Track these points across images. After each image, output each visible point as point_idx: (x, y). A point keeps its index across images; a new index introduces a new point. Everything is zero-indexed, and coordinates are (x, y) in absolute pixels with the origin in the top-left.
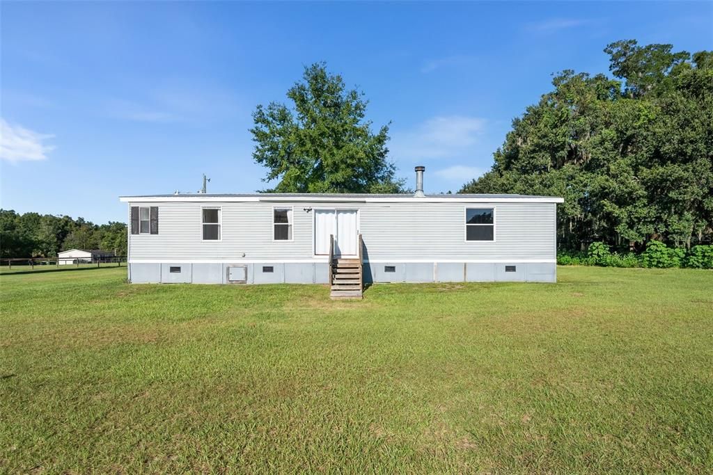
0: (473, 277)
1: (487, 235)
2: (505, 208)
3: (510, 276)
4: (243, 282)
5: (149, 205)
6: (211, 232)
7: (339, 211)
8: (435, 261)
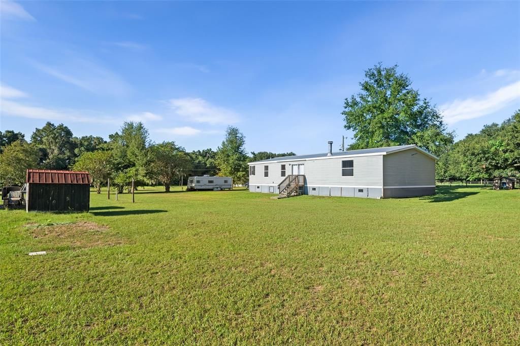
0: (344, 194)
1: (351, 173)
2: (359, 159)
3: (360, 195)
4: (273, 193)
5: (253, 166)
6: (266, 175)
7: (299, 165)
8: (330, 186)
